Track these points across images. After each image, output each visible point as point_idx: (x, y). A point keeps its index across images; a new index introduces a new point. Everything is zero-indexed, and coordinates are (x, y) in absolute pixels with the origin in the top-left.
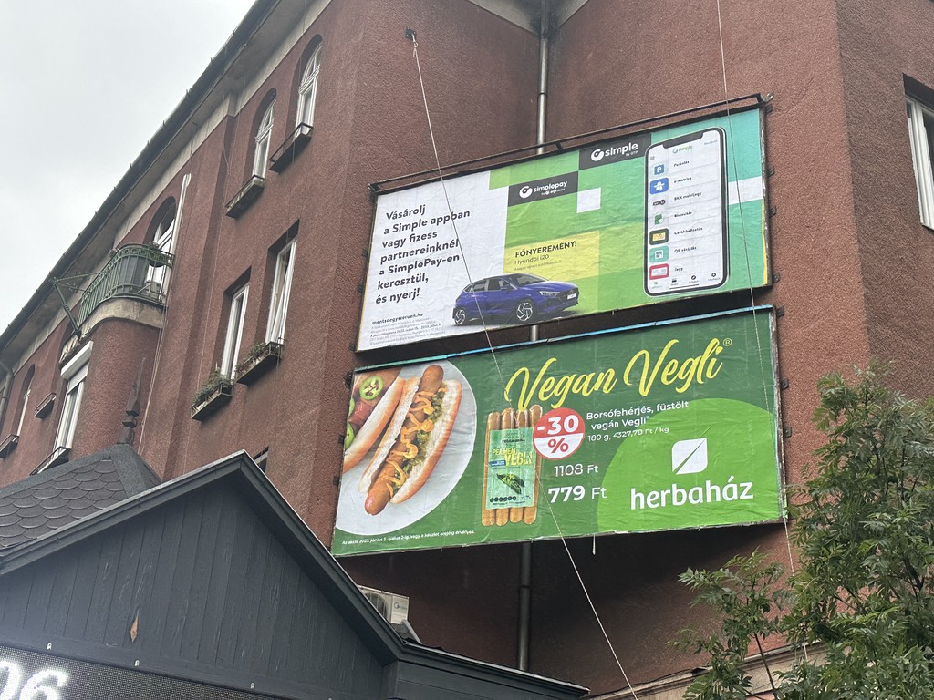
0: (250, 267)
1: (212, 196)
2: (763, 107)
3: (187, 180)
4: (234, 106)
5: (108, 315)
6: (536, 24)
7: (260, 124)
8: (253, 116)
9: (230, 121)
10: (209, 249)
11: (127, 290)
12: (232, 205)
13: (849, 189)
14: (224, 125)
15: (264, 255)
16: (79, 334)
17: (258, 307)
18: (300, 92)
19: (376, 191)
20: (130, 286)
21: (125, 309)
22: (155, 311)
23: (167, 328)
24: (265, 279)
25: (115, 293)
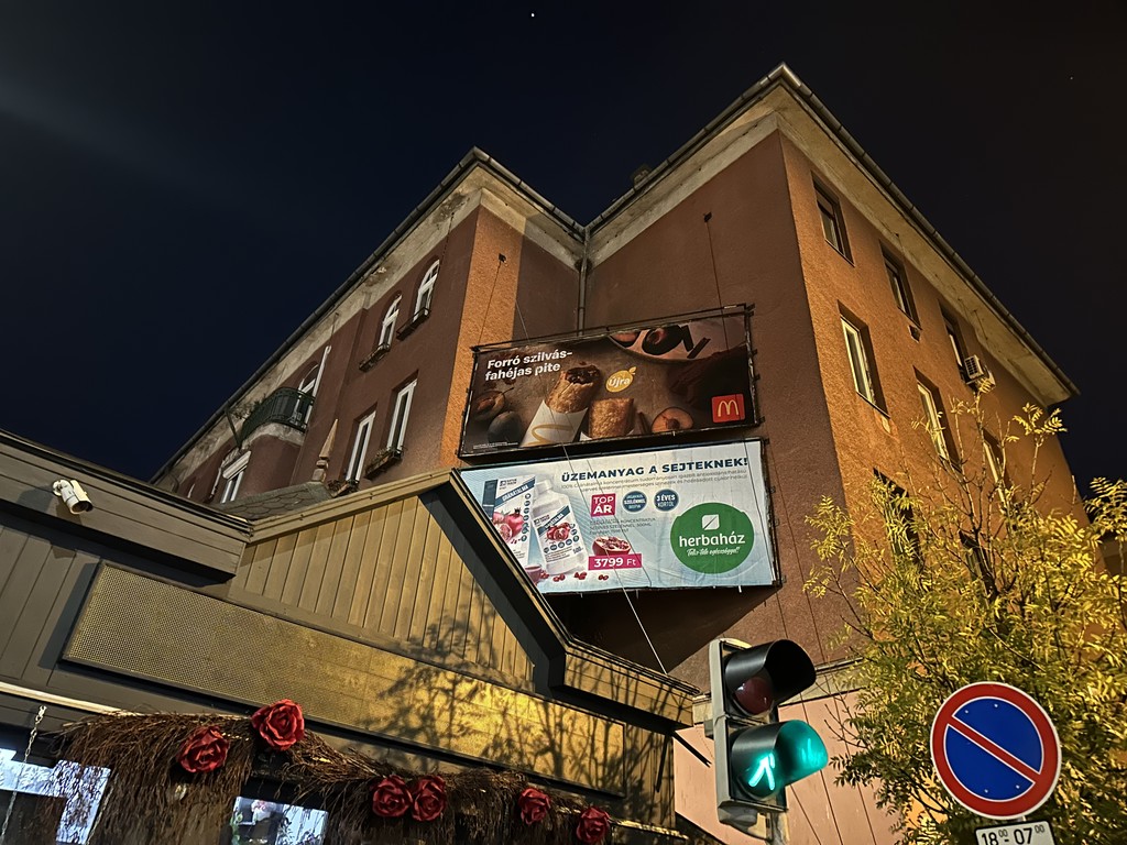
0: (378, 401)
1: (348, 359)
2: (746, 312)
3: (327, 350)
4: (367, 303)
5: (264, 434)
6: (578, 265)
7: (386, 313)
8: (383, 308)
9: (363, 313)
10: (343, 393)
12: (362, 364)
14: (361, 313)
16: (240, 448)
17: (382, 427)
18: (419, 293)
21: (277, 430)
22: (299, 433)
23: (306, 445)
24: (388, 409)
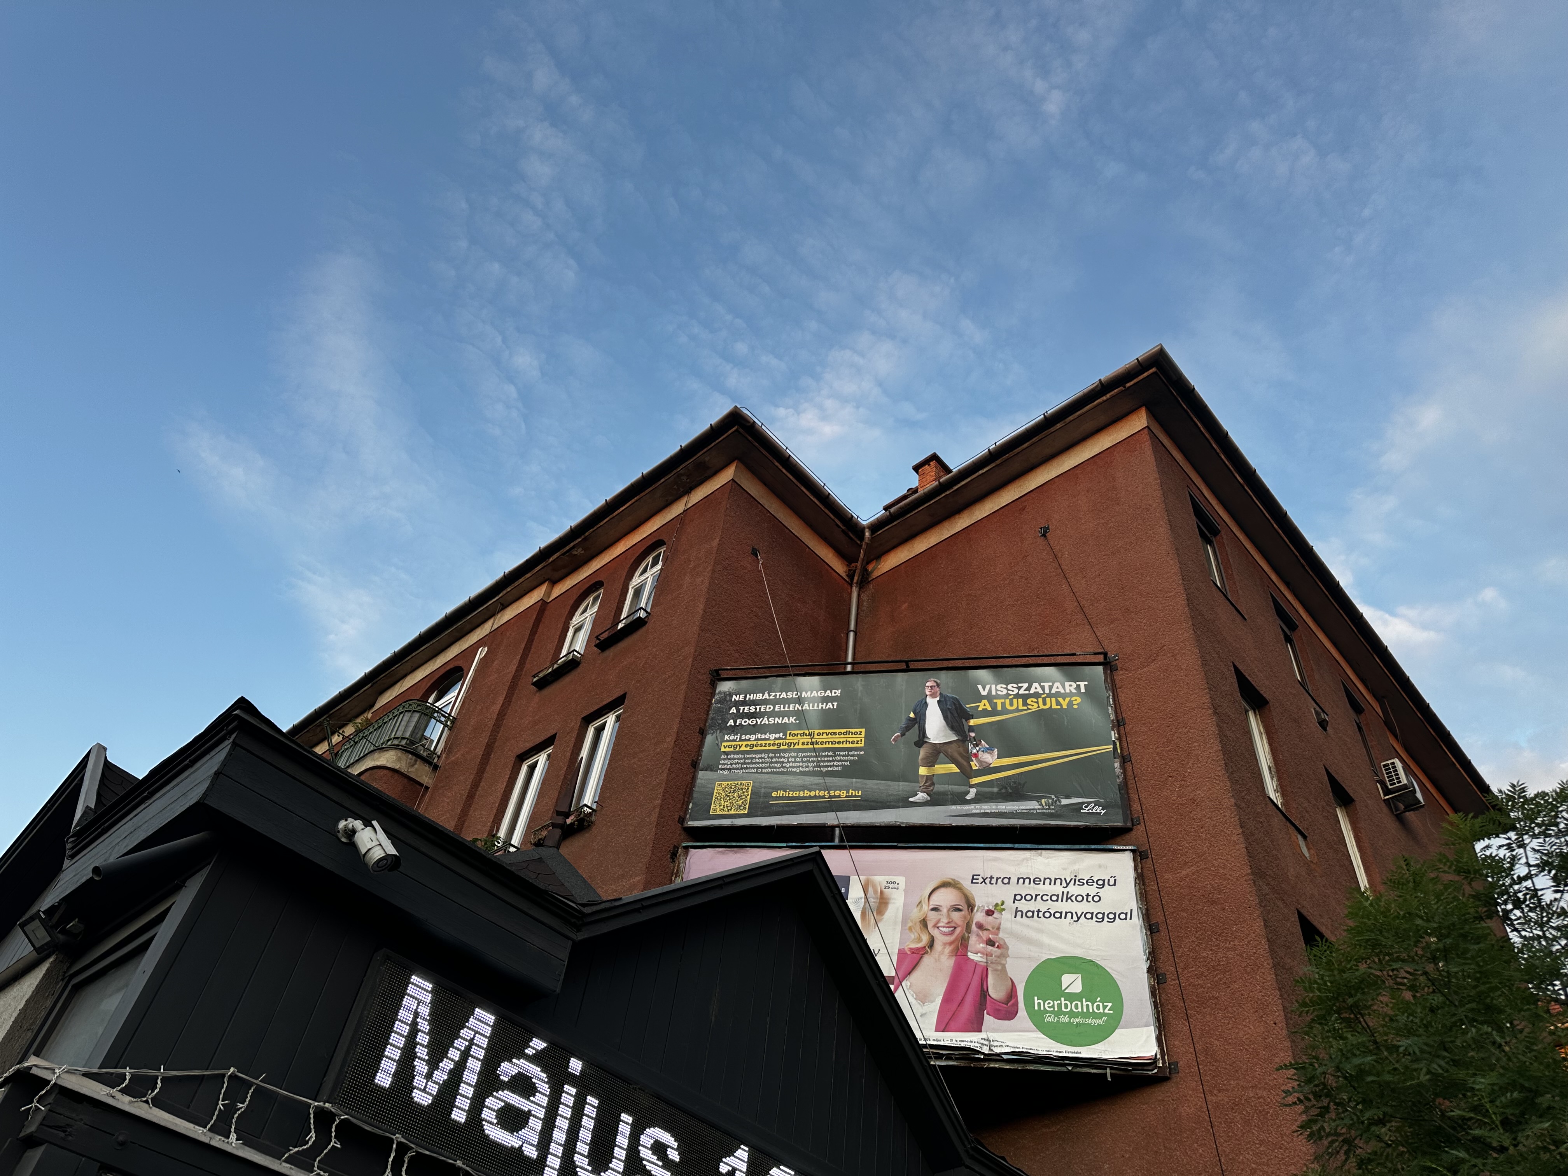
0: (556, 734)
1: (513, 667)
2: (1108, 664)
3: (483, 651)
4: (548, 593)
5: (378, 763)
6: (851, 576)
7: (576, 610)
8: (571, 602)
10: (501, 715)
11: (404, 742)
12: (541, 675)
13: (1217, 746)
14: (538, 607)
15: (576, 723)
17: (563, 772)
18: (630, 587)
19: (717, 677)
20: (408, 739)
21: (399, 760)
22: (427, 768)
23: (436, 787)
24: (574, 746)
25: (389, 743)
